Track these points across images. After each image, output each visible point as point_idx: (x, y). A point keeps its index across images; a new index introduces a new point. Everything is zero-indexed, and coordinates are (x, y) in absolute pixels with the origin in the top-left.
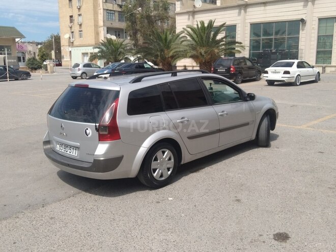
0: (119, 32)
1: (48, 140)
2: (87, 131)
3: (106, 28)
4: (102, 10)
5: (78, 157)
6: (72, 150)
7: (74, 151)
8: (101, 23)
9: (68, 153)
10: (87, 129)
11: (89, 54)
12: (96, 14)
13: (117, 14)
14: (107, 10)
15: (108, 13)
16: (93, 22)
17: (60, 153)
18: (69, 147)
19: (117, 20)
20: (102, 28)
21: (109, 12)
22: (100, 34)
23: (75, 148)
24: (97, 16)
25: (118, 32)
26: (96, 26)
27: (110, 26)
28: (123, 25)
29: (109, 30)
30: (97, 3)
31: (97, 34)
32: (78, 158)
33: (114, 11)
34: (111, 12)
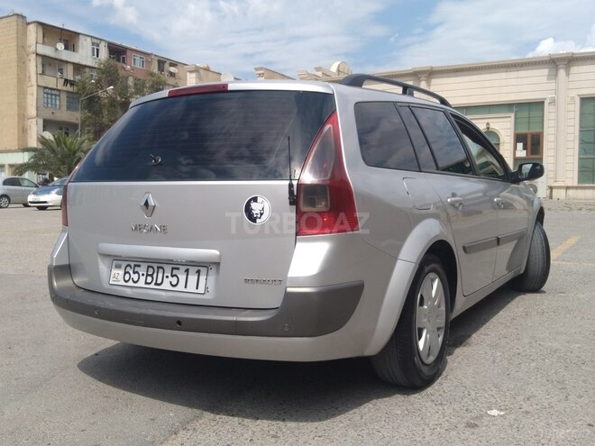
0: (67, 129)
1: (65, 262)
2: (253, 205)
3: (41, 122)
4: (35, 88)
5: (207, 296)
6: (182, 278)
7: (193, 279)
8: (32, 111)
9: (166, 285)
10: (255, 199)
11: (7, 167)
12: (22, 94)
13: (64, 97)
14: (45, 88)
15: (48, 94)
16: (16, 108)
17: (129, 292)
18: (168, 269)
19: (64, 108)
20: (34, 121)
21: (50, 91)
22: (29, 132)
23: (193, 270)
24: (25, 98)
25: (65, 128)
26: (22, 116)
27: (49, 116)
28: (75, 117)
29: (48, 124)
30: (25, 75)
31: (23, 131)
32: (209, 298)
33: (59, 91)
34: (53, 92)
